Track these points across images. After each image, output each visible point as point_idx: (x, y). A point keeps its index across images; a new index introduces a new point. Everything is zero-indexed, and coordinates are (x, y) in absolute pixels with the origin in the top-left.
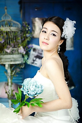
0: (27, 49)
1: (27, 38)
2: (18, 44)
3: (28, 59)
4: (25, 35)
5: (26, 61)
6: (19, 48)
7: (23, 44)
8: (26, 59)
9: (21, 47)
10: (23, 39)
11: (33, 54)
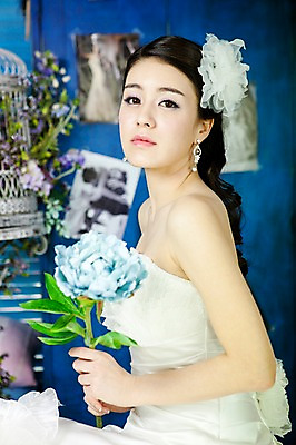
0: (56, 174)
1: (56, 121)
2: (19, 152)
3: (62, 215)
4: (45, 111)
5: (53, 227)
6: (24, 170)
7: (39, 151)
8: (56, 216)
9: (33, 165)
10: (40, 126)
11: (83, 193)
